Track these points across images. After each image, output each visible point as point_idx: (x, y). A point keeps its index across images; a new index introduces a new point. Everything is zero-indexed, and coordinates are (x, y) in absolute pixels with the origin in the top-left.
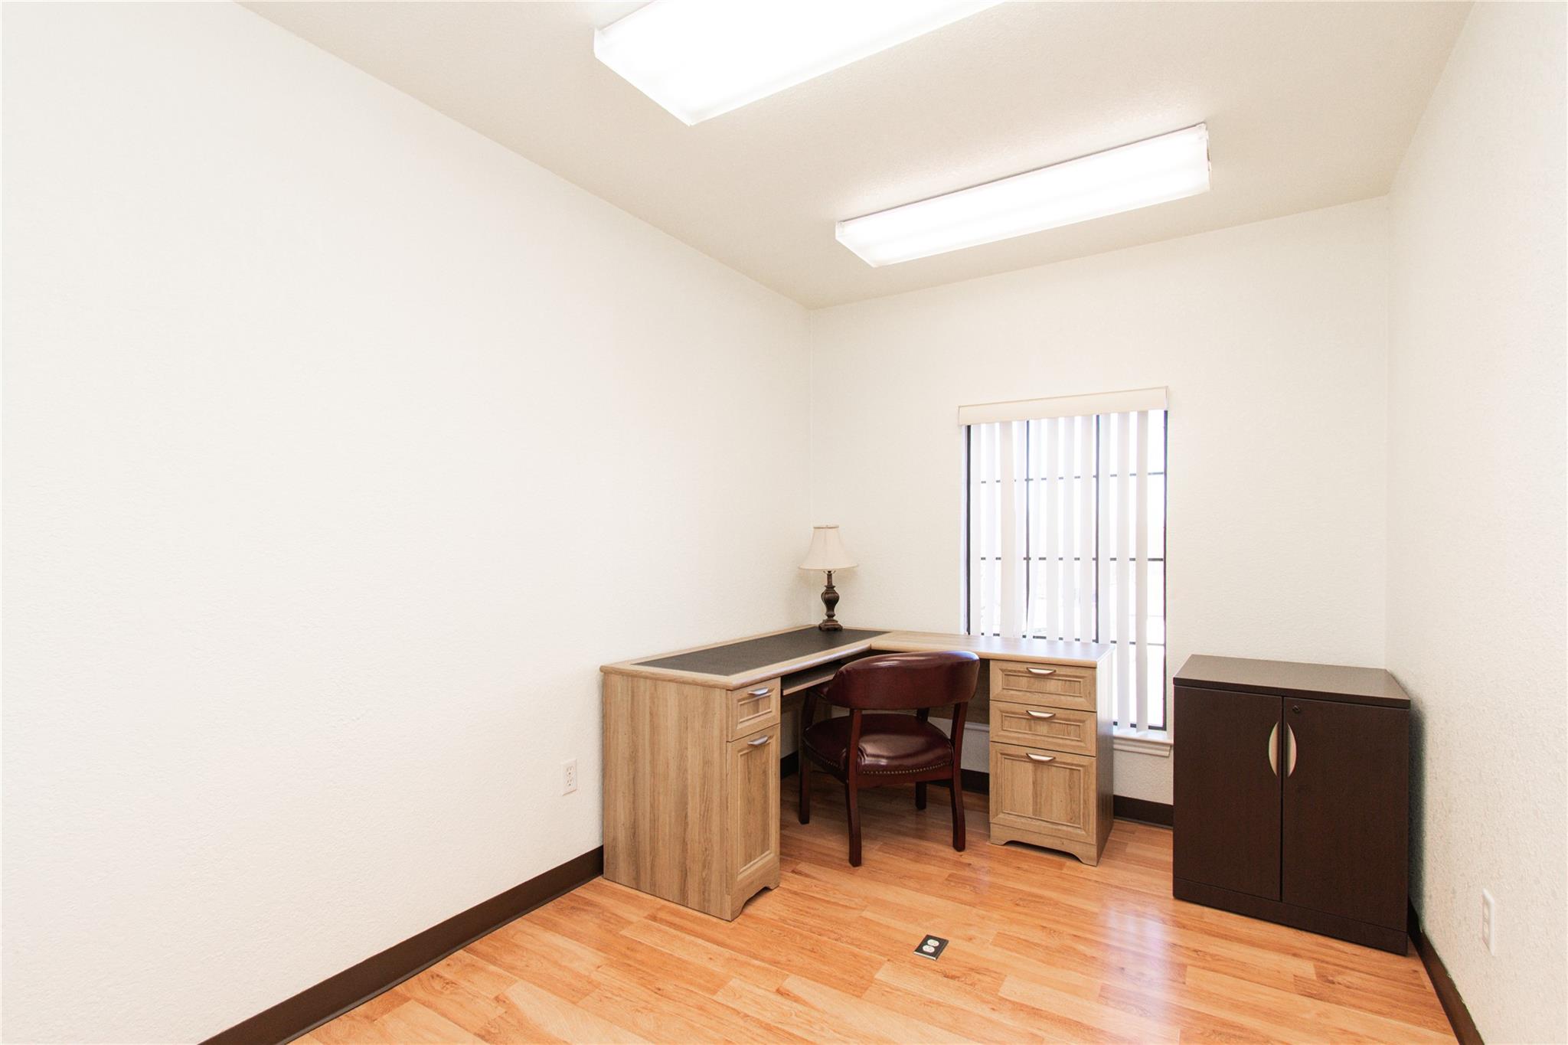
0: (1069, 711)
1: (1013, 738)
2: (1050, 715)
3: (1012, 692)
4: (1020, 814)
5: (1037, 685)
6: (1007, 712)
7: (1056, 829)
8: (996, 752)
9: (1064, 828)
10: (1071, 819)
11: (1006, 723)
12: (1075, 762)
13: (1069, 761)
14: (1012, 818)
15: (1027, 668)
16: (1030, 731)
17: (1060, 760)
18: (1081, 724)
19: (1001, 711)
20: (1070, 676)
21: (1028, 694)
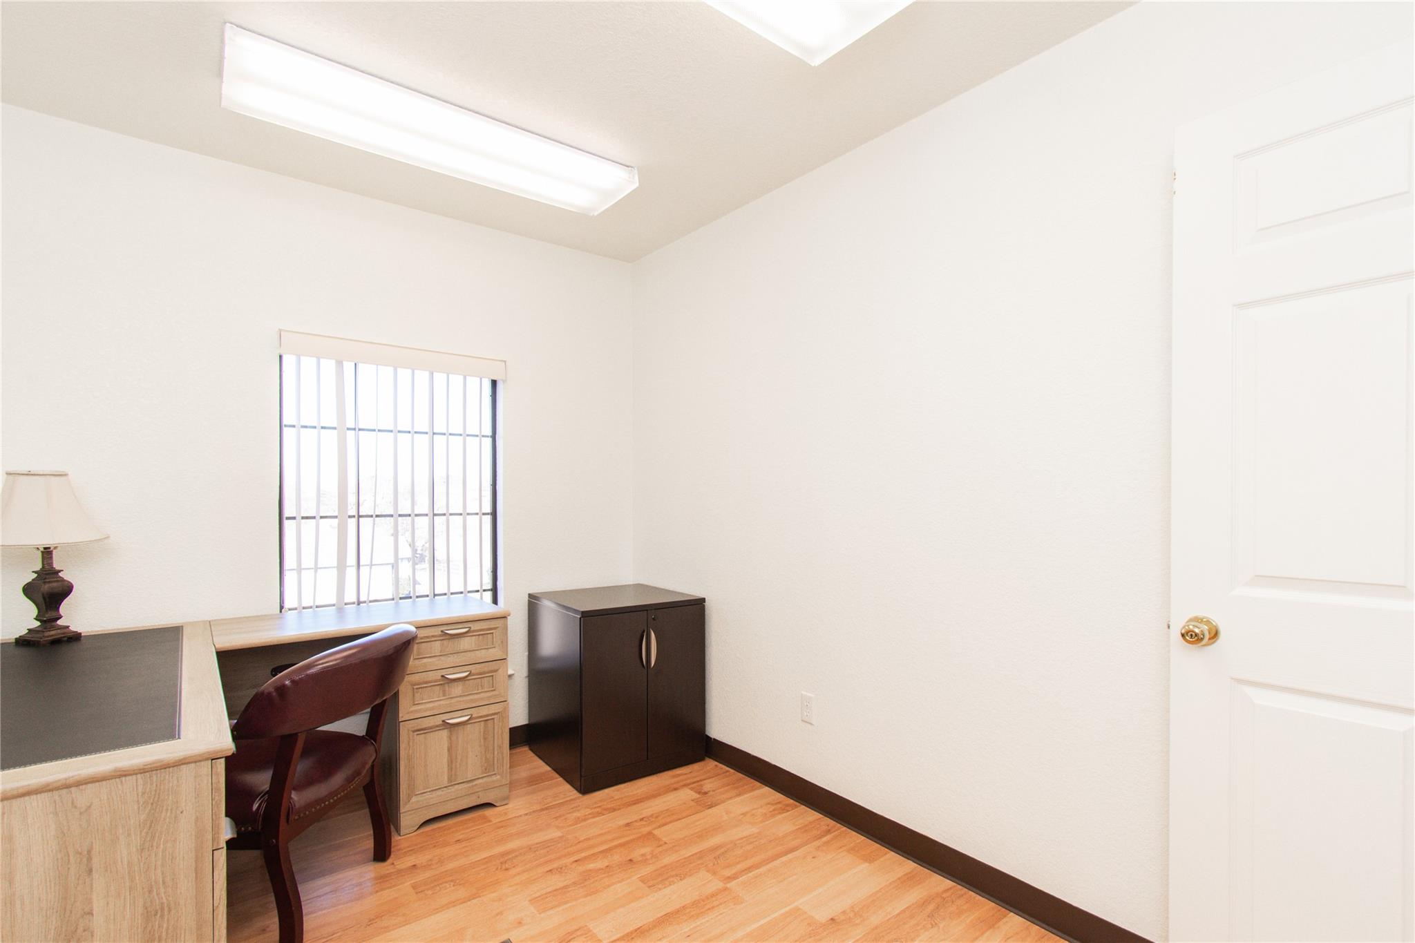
0: (483, 665)
1: (427, 710)
2: (468, 673)
3: (425, 660)
4: (434, 788)
5: (451, 646)
6: (418, 684)
7: (473, 786)
8: (408, 730)
9: (480, 781)
10: (486, 770)
11: (417, 695)
12: (490, 712)
13: (484, 713)
14: (427, 796)
15: (442, 631)
16: (444, 696)
17: (476, 715)
18: (494, 674)
19: (412, 685)
20: (481, 630)
21: (442, 658)
